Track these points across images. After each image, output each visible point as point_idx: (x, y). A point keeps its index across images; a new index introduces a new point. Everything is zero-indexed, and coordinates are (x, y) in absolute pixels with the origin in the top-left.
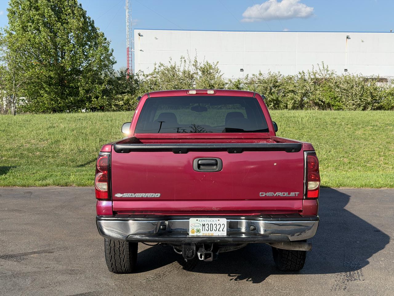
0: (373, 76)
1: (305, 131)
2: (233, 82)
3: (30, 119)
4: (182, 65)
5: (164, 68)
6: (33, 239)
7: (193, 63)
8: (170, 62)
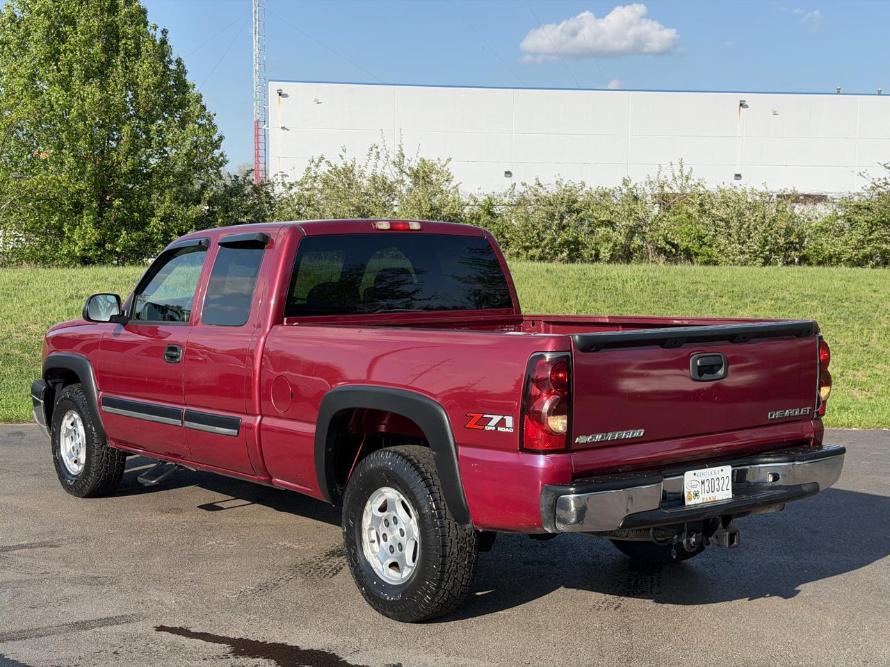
0: (784, 191)
1: (629, 308)
2: (481, 200)
3: (28, 280)
4: (369, 164)
5: (330, 168)
6: (20, 522)
7: (393, 157)
8: (341, 156)
